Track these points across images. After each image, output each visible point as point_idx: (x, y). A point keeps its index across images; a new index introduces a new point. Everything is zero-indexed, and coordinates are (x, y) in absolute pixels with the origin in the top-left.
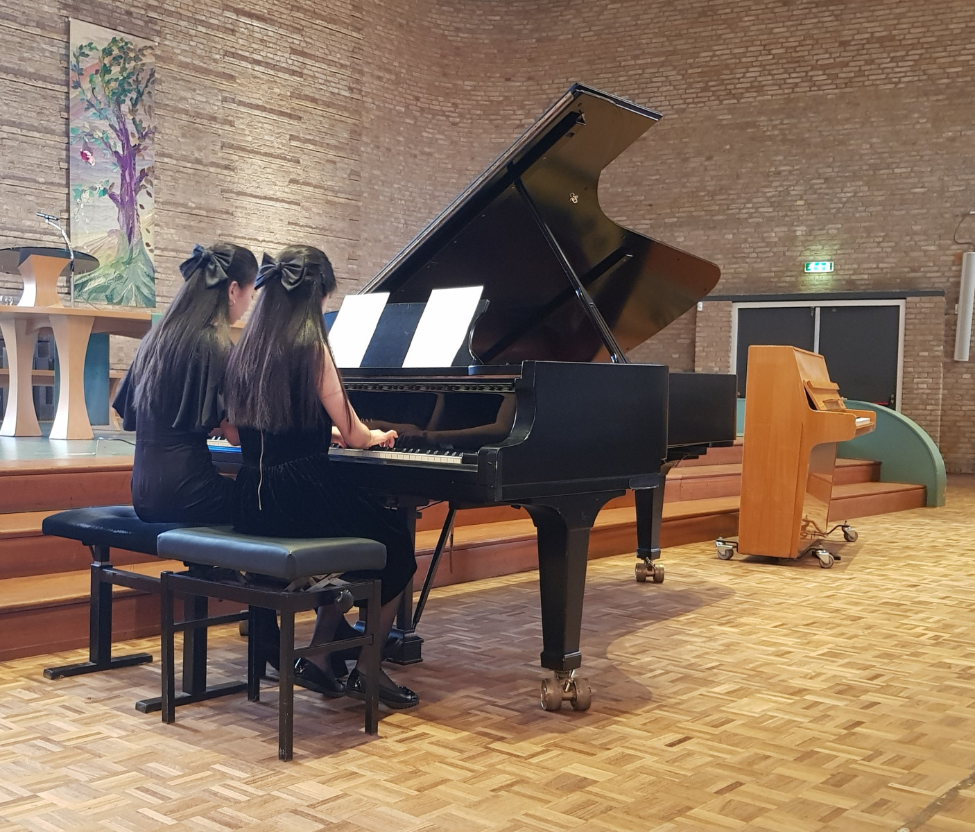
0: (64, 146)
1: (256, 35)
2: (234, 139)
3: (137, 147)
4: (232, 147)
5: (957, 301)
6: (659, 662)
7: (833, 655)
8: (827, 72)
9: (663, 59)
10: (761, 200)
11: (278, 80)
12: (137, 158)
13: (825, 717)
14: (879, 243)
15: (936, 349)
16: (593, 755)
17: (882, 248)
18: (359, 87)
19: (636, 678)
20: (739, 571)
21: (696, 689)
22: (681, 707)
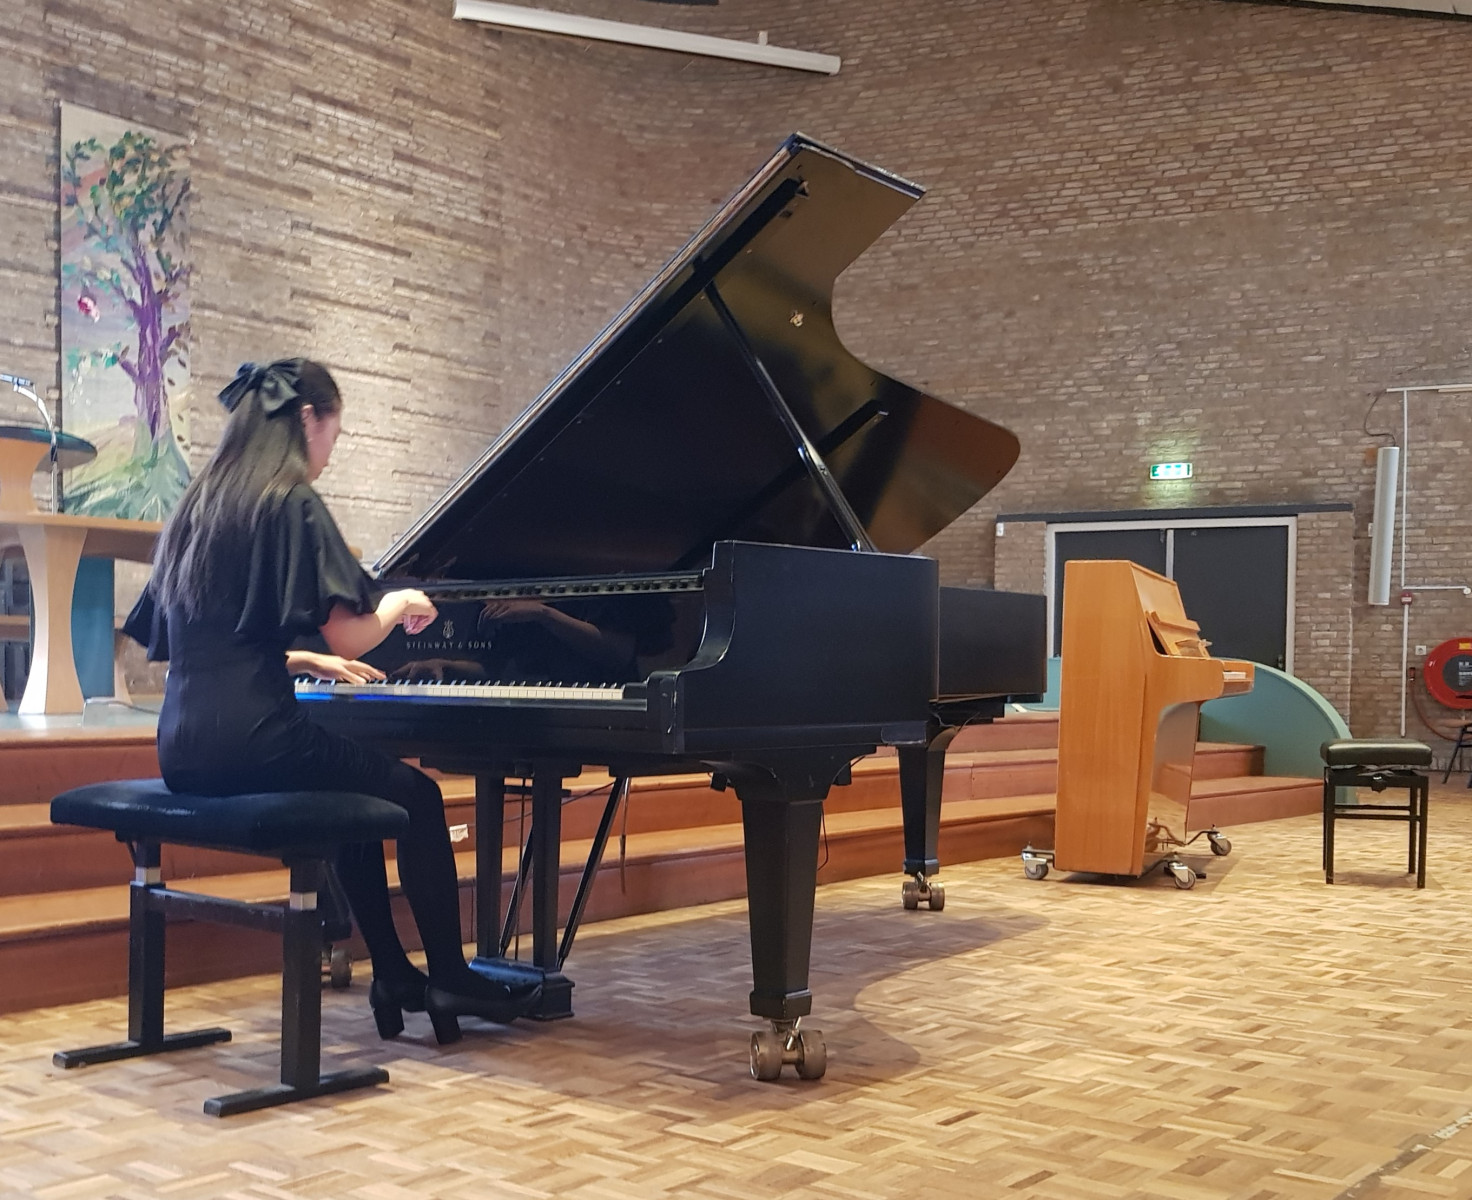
0: (53, 292)
1: (341, 131)
2: (310, 285)
3: (163, 295)
4: (306, 295)
5: (1370, 517)
6: (933, 1013)
7: (1193, 1000)
8: (1178, 188)
9: (940, 170)
10: (1085, 374)
11: (376, 199)
12: (163, 309)
13: (1180, 1082)
14: (1257, 435)
15: (1342, 587)
16: (826, 1138)
17: (1262, 442)
18: (497, 210)
19: (897, 1036)
20: (1056, 894)
21: (987, 1048)
22: (963, 1072)
